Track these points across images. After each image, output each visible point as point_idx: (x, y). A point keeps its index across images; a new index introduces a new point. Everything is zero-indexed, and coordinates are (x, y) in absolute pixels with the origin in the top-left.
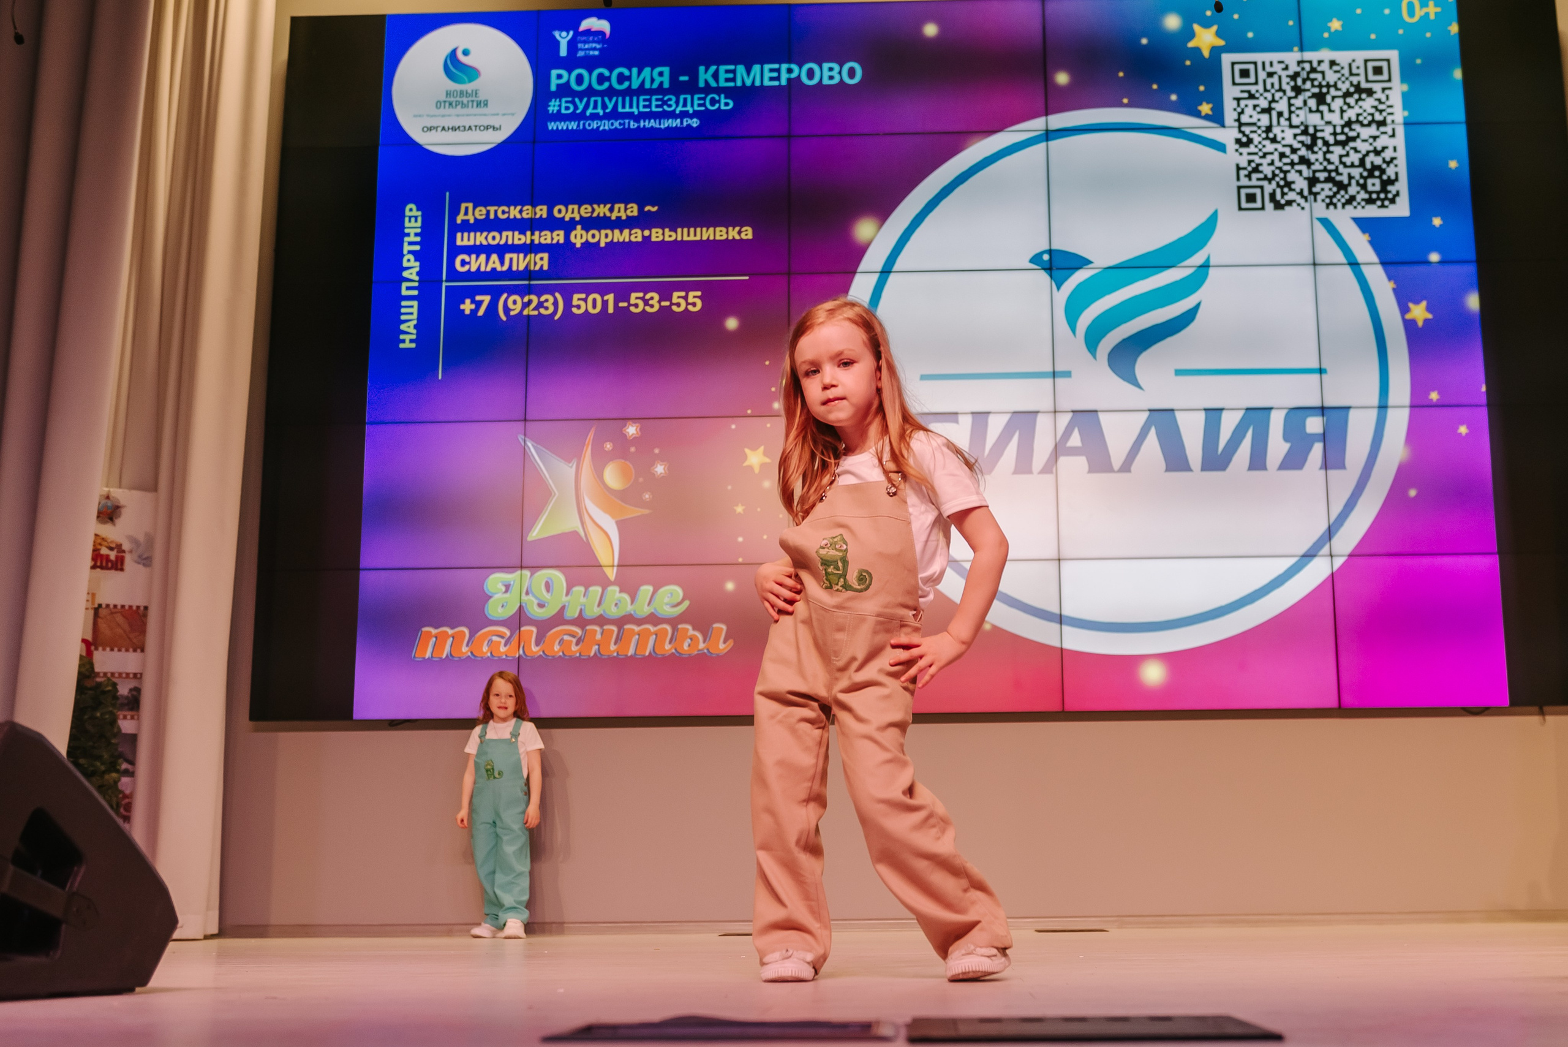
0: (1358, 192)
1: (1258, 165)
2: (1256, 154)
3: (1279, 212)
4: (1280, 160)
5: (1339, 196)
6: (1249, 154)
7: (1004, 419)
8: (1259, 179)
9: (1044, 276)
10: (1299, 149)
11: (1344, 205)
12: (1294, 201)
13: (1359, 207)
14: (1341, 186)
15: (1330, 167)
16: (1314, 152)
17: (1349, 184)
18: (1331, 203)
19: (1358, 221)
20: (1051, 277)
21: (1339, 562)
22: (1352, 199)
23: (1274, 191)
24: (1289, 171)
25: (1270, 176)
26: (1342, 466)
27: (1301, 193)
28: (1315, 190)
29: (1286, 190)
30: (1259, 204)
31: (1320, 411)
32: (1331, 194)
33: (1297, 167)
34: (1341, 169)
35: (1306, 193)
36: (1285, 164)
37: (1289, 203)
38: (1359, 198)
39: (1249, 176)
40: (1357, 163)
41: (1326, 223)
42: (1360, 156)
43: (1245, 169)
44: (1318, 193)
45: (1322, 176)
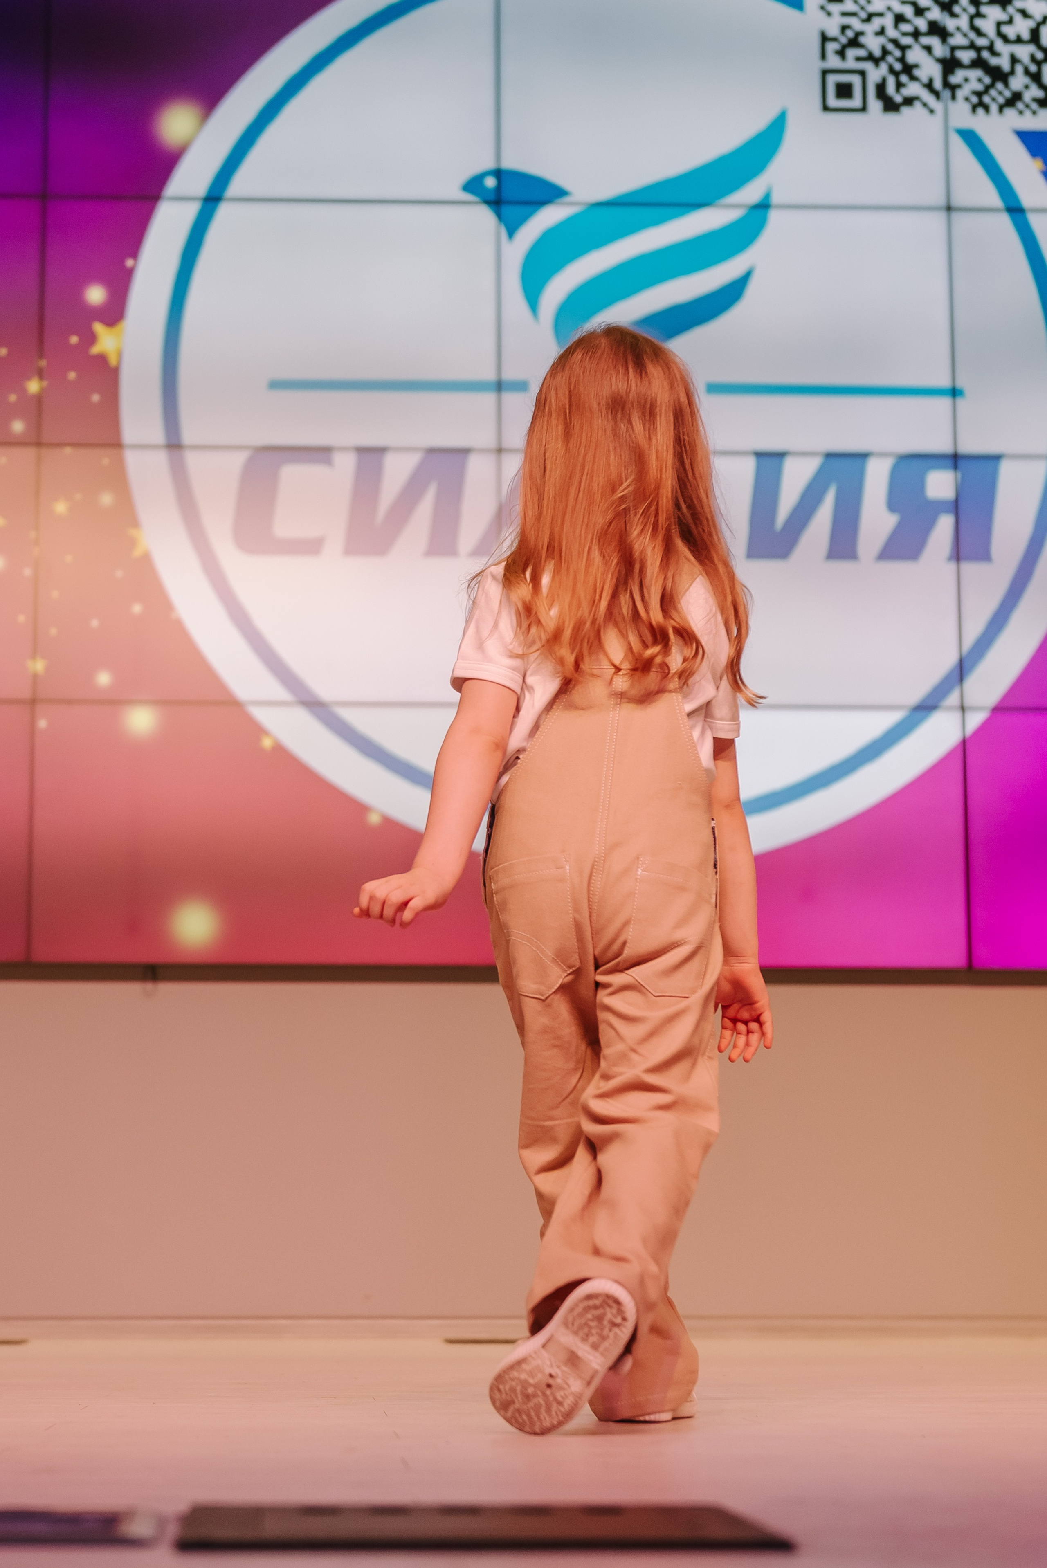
0: (1027, 87)
1: (858, 34)
2: (854, 14)
3: (892, 117)
4: (896, 26)
5: (993, 92)
6: (844, 14)
7: (411, 461)
8: (859, 59)
9: (485, 216)
10: (928, 9)
11: (1001, 109)
12: (917, 98)
13: (1028, 113)
14: (998, 75)
15: (981, 42)
16: (953, 15)
17: (1012, 72)
18: (981, 104)
19: (1025, 137)
20: (499, 216)
21: (975, 720)
22: (1017, 97)
23: (884, 80)
24: (909, 47)
25: (877, 53)
26: (984, 555)
27: (929, 86)
28: (954, 79)
29: (904, 78)
30: (856, 102)
31: (950, 462)
32: (980, 87)
33: (925, 40)
34: (999, 45)
35: (938, 84)
36: (905, 34)
37: (909, 101)
38: (1027, 96)
39: (841, 53)
40: (1026, 36)
41: (970, 138)
42: (1031, 24)
43: (835, 40)
44: (959, 86)
45: (966, 56)
